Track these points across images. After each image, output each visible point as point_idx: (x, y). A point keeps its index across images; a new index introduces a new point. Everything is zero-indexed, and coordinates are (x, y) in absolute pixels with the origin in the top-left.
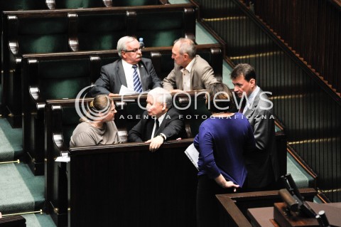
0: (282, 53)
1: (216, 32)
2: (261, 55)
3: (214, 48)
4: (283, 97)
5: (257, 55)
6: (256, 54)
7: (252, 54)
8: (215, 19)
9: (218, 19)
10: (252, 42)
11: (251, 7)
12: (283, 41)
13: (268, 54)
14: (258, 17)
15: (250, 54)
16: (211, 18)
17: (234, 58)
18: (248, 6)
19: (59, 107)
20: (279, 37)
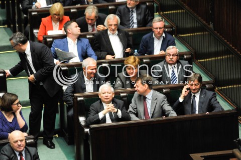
0: (234, 56)
1: (188, 44)
2: (219, 58)
3: (186, 54)
4: (235, 86)
5: (217, 58)
6: (215, 57)
7: (213, 57)
8: (187, 35)
9: (189, 35)
10: (213, 50)
11: (211, 26)
12: (234, 48)
13: (224, 57)
14: (216, 32)
15: (211, 58)
16: (184, 34)
17: (201, 61)
18: (209, 25)
19: (82, 98)
20: (231, 45)
